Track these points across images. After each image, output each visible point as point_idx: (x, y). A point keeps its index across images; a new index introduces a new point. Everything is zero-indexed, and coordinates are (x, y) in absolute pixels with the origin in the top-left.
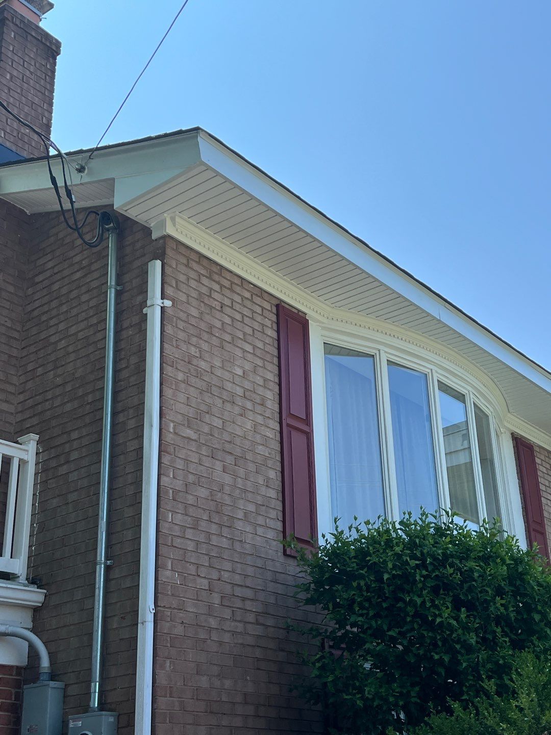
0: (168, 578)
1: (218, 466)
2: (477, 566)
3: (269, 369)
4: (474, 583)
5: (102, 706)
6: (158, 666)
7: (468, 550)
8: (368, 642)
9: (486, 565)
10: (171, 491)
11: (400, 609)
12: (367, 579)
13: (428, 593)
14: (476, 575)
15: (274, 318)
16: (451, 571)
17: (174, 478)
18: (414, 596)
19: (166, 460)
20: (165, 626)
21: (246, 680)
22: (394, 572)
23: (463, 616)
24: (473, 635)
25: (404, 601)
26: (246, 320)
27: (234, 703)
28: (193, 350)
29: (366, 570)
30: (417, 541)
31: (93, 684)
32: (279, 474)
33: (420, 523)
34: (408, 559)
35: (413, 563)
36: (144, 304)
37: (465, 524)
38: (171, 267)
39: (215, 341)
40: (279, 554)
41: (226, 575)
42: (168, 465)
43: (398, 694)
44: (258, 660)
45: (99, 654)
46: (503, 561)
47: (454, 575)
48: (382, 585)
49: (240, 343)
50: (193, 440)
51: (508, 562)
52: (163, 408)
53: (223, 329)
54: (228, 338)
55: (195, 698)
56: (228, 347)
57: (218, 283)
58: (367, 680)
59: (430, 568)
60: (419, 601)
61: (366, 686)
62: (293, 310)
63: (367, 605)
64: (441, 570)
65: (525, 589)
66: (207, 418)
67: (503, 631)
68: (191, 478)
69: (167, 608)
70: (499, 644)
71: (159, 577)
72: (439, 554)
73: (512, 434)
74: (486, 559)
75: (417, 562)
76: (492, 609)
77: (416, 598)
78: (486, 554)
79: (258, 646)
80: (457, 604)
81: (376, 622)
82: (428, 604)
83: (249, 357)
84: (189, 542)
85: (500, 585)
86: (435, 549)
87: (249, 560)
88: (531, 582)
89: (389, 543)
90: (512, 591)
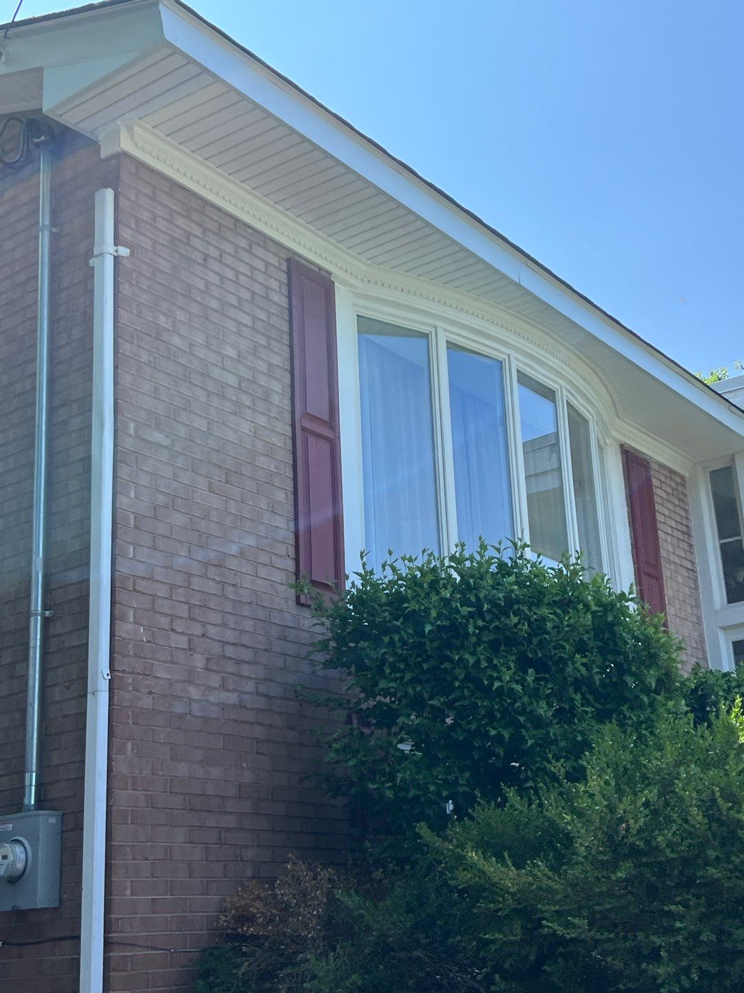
0: (128, 633)
1: (202, 483)
2: (551, 614)
3: (276, 349)
4: (547, 636)
5: (41, 803)
6: (114, 749)
7: (540, 593)
8: (402, 715)
9: (564, 612)
10: (132, 516)
11: (446, 671)
12: (403, 633)
13: (485, 649)
14: (549, 625)
15: (284, 278)
16: (515, 620)
17: (136, 497)
18: (465, 654)
19: (124, 472)
20: (125, 697)
21: (242, 768)
22: (439, 623)
23: (530, 679)
24: (543, 704)
25: (450, 660)
26: (242, 279)
27: (223, 798)
28: (162, 320)
29: (401, 620)
30: (471, 581)
31: (27, 775)
32: (291, 496)
33: (478, 558)
34: (459, 605)
35: (465, 610)
36: (89, 253)
37: (539, 560)
38: (128, 199)
39: (195, 308)
40: (290, 602)
41: (212, 631)
42: (127, 481)
43: (441, 782)
44: (259, 741)
45: (35, 735)
46: (587, 606)
47: (519, 627)
48: (423, 640)
49: (233, 313)
50: (162, 446)
51: (594, 608)
52: (119, 401)
53: (206, 291)
54: (214, 304)
55: (168, 791)
56: (214, 317)
57: (199, 225)
58: (399, 764)
59: (488, 617)
60: (472, 660)
61: (399, 771)
62: (312, 267)
63: (402, 666)
64: (503, 619)
65: (616, 645)
66: (184, 417)
67: (584, 698)
68: (161, 499)
69: (128, 673)
70: (578, 715)
71: (117, 631)
72: (499, 599)
73: (622, 446)
74: (566, 604)
75: (470, 609)
76: (570, 669)
77: (467, 656)
78: (565, 599)
79: (258, 723)
80: (524, 663)
81: (414, 689)
82: (484, 664)
83: (246, 332)
84: (159, 586)
85: (581, 640)
86: (495, 591)
87: (246, 611)
88: (624, 634)
89: (434, 586)
90: (598, 647)
